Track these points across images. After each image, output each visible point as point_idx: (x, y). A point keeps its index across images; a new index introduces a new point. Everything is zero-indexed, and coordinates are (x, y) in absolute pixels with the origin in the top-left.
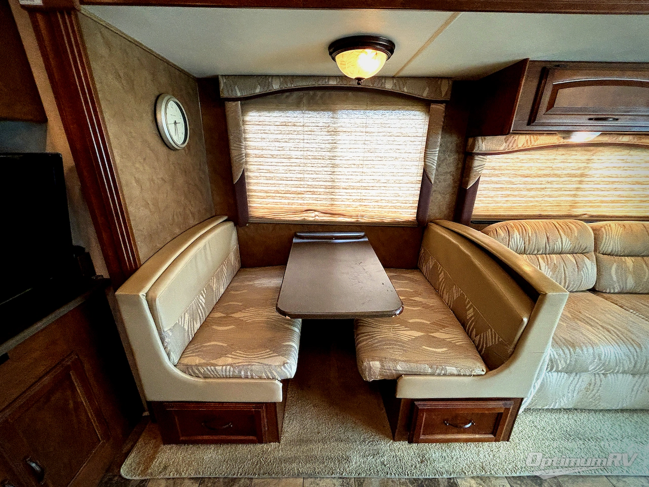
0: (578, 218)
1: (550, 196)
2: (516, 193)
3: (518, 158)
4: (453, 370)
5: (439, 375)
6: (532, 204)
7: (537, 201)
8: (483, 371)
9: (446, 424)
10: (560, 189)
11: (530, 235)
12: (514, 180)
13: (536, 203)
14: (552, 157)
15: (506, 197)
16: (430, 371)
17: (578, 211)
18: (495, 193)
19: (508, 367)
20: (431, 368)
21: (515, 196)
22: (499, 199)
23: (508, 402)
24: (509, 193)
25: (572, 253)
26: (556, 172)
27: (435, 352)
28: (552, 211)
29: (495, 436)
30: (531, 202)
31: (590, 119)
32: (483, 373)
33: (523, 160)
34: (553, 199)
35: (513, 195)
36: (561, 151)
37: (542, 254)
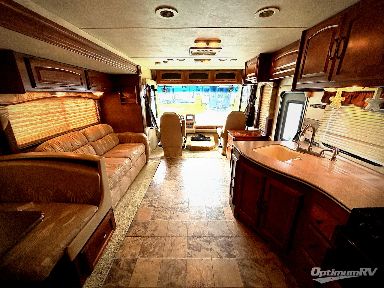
0: (73, 131)
1: (56, 123)
2: (38, 125)
3: (27, 106)
4: (87, 219)
5: (83, 227)
6: (50, 130)
7: (51, 127)
8: (97, 208)
9: (98, 245)
10: (58, 119)
11: (63, 145)
12: (32, 118)
13: (52, 129)
14: (45, 104)
15: (33, 129)
16: (78, 230)
17: (71, 128)
18: (25, 129)
19: (103, 198)
20: (78, 228)
21: (39, 127)
22: (30, 131)
23: (110, 212)
24: (33, 126)
25: (83, 146)
26: (52, 111)
27: (72, 221)
28: (61, 130)
29: (113, 229)
30: (49, 128)
31: (60, 86)
32: (98, 208)
33: (31, 106)
34: (58, 124)
35: (37, 127)
36: (48, 100)
37: (73, 151)
